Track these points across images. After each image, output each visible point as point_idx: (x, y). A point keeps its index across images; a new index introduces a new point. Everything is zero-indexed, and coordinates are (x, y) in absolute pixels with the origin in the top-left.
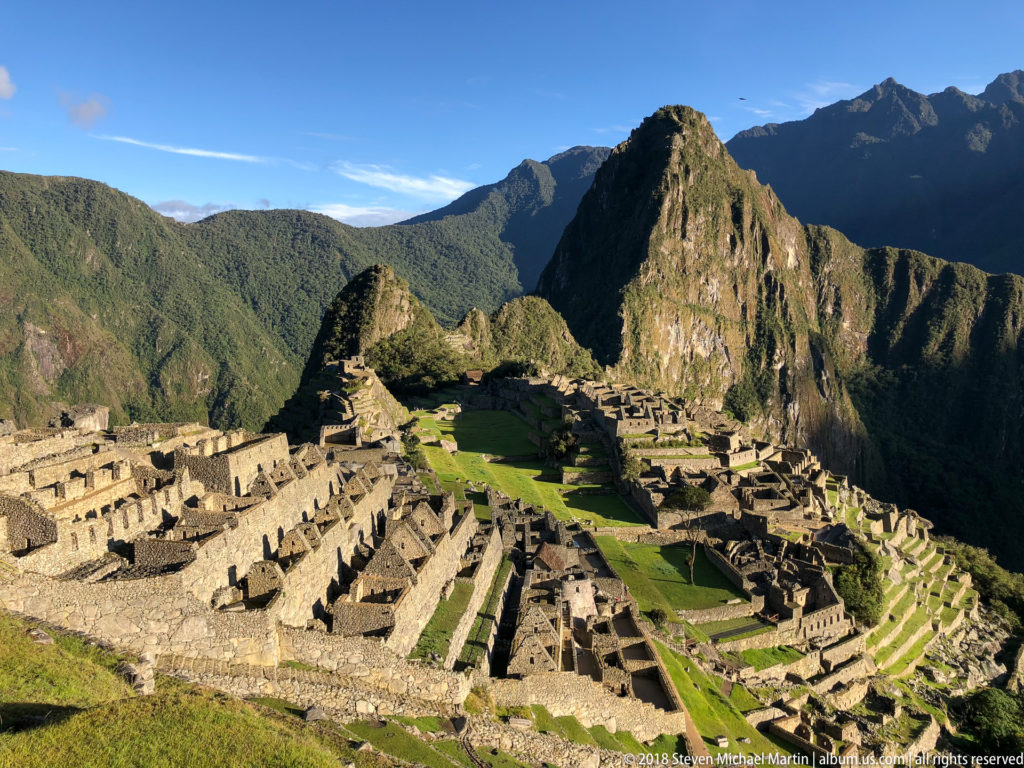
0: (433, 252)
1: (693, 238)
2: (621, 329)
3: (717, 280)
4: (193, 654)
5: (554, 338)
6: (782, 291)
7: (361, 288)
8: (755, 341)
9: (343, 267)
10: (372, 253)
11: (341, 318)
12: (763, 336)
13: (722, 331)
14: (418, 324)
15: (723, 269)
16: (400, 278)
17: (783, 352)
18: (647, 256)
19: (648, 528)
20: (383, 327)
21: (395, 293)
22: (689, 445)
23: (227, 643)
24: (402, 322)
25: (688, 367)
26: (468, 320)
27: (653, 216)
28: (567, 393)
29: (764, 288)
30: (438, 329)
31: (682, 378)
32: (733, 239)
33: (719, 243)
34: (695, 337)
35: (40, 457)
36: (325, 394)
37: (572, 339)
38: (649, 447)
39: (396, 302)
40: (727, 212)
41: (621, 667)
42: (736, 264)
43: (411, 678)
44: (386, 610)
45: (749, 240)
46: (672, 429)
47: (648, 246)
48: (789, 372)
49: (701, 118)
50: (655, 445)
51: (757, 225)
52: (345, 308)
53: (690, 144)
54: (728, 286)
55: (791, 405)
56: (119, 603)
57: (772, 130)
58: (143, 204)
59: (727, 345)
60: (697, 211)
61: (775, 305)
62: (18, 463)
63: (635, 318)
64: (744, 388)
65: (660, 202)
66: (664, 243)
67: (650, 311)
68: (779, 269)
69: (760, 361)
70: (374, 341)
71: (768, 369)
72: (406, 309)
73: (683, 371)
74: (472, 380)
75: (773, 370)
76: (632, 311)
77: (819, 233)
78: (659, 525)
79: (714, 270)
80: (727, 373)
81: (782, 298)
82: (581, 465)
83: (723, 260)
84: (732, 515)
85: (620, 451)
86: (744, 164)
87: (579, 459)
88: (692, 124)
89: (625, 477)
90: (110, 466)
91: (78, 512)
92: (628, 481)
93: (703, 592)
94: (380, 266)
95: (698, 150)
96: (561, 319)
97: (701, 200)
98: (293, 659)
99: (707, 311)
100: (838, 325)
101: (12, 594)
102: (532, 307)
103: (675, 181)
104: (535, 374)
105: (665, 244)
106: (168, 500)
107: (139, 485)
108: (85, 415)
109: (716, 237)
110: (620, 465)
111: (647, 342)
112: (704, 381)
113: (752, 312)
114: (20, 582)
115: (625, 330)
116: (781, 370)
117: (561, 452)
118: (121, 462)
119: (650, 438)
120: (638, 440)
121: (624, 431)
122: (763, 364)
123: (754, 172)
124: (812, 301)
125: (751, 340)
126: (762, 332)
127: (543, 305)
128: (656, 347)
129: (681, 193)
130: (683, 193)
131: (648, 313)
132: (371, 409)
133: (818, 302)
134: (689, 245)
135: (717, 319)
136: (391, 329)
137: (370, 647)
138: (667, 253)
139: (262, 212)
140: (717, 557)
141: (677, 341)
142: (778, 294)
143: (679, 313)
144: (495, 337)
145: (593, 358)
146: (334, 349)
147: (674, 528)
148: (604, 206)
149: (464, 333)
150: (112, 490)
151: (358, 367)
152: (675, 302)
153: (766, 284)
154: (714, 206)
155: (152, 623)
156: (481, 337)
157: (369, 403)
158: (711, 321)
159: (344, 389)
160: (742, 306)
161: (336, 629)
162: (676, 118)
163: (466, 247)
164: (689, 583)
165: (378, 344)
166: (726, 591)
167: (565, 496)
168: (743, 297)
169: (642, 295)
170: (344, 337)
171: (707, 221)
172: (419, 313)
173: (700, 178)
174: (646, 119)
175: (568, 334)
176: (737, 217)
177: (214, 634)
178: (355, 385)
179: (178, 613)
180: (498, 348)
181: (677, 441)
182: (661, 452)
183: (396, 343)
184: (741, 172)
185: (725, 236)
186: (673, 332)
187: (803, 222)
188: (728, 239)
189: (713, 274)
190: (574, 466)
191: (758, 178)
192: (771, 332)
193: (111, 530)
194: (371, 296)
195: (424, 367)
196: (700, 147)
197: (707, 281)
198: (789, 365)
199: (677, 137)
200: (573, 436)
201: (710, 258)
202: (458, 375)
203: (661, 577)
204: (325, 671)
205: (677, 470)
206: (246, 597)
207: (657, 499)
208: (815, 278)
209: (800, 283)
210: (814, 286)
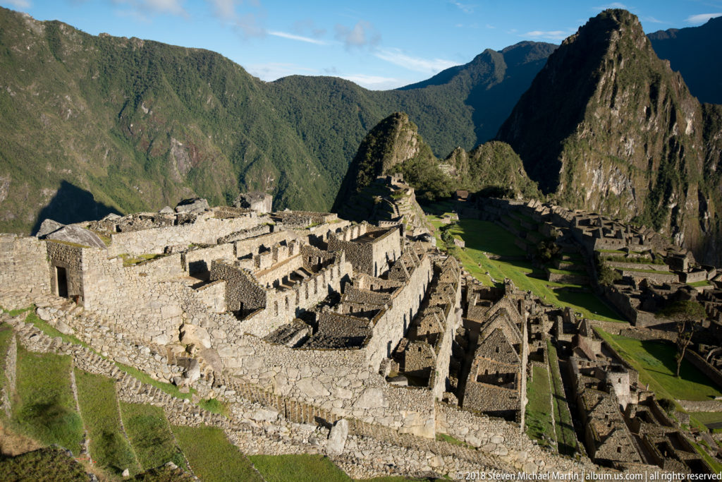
0: (418, 109)
1: (619, 108)
2: (559, 170)
3: (633, 140)
4: (370, 420)
5: (514, 173)
6: (682, 151)
7: (386, 129)
8: (656, 186)
9: (360, 116)
10: (379, 108)
11: (371, 148)
12: (663, 183)
13: (632, 177)
14: (421, 155)
15: (638, 132)
16: (412, 122)
17: (677, 196)
18: (584, 119)
19: (628, 325)
20: (399, 155)
21: (409, 132)
22: (653, 262)
23: (397, 414)
24: (411, 153)
25: (603, 201)
26: (454, 156)
27: (591, 90)
28: (544, 213)
29: (668, 148)
30: (434, 159)
31: (598, 208)
32: (648, 111)
33: (638, 112)
34: (611, 179)
35: (236, 231)
36: (379, 199)
37: (525, 175)
38: (620, 260)
39: (408, 139)
40: (646, 90)
41: (678, 459)
42: (648, 129)
43: (543, 463)
44: (514, 395)
45: (661, 111)
46: (640, 249)
47: (584, 111)
48: (680, 211)
49: (634, 19)
50: (626, 260)
51: (669, 100)
52: (375, 141)
53: (624, 38)
54: (640, 145)
55: (678, 234)
56: (315, 369)
57: (672, 33)
58: (242, 69)
59: (635, 187)
60: (624, 88)
61: (675, 161)
62: (222, 235)
63: (570, 164)
64: (644, 219)
65: (597, 80)
66: (597, 110)
67: (582, 158)
68: (681, 133)
69: (657, 202)
70: (392, 164)
71: (663, 207)
72: (414, 144)
73: (600, 204)
74: (460, 197)
75: (667, 209)
76: (569, 158)
77: (713, 110)
78: (637, 324)
79: (632, 132)
80: (632, 208)
81: (681, 156)
82: (563, 269)
83: (639, 125)
84: (700, 324)
85: (597, 262)
86: (661, 55)
87: (562, 265)
88: (627, 23)
89: (602, 282)
90: (283, 243)
91: (269, 281)
92: (603, 285)
93: (690, 386)
94: (400, 114)
95: (630, 42)
96: (519, 159)
97: (628, 80)
98: (445, 432)
99: (622, 162)
100: (719, 179)
101: (234, 351)
102: (499, 149)
103: (611, 65)
104: (512, 197)
105: (598, 112)
106: (332, 277)
107: (305, 261)
108: (258, 200)
109: (636, 108)
110: (596, 272)
111: (577, 180)
112: (614, 212)
113: (656, 165)
114: (240, 343)
115: (562, 170)
116: (673, 209)
117: (547, 258)
118: (294, 241)
119: (622, 254)
120: (612, 255)
121: (600, 247)
122: (660, 204)
123: (669, 62)
124: (701, 160)
125: (653, 185)
126: (662, 180)
127: (508, 148)
128: (583, 184)
129: (614, 74)
130: (616, 74)
131: (580, 160)
132: (410, 212)
133: (706, 161)
134: (616, 113)
135: (629, 168)
136: (403, 158)
137: (511, 432)
138: (598, 117)
139: (312, 77)
140: (696, 357)
141: (598, 181)
142: (678, 153)
143: (602, 162)
144: (471, 168)
145: (539, 189)
146: (365, 168)
147: (650, 328)
148: (553, 81)
149: (451, 164)
150: (289, 264)
151: (399, 181)
152: (600, 154)
153: (670, 145)
154: (638, 85)
155: (340, 389)
156: (462, 167)
157: (409, 208)
158: (625, 169)
159: (391, 196)
160: (650, 161)
161: (466, 404)
162: (615, 18)
163: (440, 106)
164: (675, 376)
165: (395, 167)
166: (711, 389)
167: (555, 291)
168: (651, 154)
169: (577, 146)
170: (372, 161)
171: (630, 96)
172: (422, 148)
173: (628, 64)
174: (591, 19)
175: (523, 171)
176: (654, 94)
177: (387, 405)
178: (399, 194)
179: (361, 384)
180: (473, 176)
181: (643, 259)
182: (629, 266)
183: (406, 167)
184: (659, 61)
185: (643, 108)
186: (596, 175)
187: (701, 101)
188: (645, 110)
189: (631, 136)
190: (557, 269)
191: (671, 67)
192: (670, 181)
193: (297, 300)
194: (393, 134)
195: (426, 185)
196: (631, 41)
197: (625, 139)
198: (680, 205)
199: (615, 32)
200: (558, 246)
201: (629, 123)
202: (451, 193)
203: (647, 366)
204: (472, 447)
205: (644, 281)
206: (402, 369)
207: (635, 303)
208: (705, 143)
209: (693, 147)
210: (704, 149)
